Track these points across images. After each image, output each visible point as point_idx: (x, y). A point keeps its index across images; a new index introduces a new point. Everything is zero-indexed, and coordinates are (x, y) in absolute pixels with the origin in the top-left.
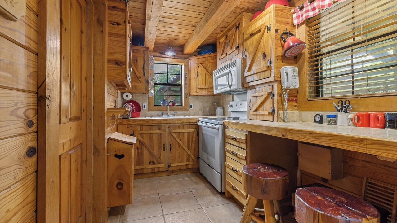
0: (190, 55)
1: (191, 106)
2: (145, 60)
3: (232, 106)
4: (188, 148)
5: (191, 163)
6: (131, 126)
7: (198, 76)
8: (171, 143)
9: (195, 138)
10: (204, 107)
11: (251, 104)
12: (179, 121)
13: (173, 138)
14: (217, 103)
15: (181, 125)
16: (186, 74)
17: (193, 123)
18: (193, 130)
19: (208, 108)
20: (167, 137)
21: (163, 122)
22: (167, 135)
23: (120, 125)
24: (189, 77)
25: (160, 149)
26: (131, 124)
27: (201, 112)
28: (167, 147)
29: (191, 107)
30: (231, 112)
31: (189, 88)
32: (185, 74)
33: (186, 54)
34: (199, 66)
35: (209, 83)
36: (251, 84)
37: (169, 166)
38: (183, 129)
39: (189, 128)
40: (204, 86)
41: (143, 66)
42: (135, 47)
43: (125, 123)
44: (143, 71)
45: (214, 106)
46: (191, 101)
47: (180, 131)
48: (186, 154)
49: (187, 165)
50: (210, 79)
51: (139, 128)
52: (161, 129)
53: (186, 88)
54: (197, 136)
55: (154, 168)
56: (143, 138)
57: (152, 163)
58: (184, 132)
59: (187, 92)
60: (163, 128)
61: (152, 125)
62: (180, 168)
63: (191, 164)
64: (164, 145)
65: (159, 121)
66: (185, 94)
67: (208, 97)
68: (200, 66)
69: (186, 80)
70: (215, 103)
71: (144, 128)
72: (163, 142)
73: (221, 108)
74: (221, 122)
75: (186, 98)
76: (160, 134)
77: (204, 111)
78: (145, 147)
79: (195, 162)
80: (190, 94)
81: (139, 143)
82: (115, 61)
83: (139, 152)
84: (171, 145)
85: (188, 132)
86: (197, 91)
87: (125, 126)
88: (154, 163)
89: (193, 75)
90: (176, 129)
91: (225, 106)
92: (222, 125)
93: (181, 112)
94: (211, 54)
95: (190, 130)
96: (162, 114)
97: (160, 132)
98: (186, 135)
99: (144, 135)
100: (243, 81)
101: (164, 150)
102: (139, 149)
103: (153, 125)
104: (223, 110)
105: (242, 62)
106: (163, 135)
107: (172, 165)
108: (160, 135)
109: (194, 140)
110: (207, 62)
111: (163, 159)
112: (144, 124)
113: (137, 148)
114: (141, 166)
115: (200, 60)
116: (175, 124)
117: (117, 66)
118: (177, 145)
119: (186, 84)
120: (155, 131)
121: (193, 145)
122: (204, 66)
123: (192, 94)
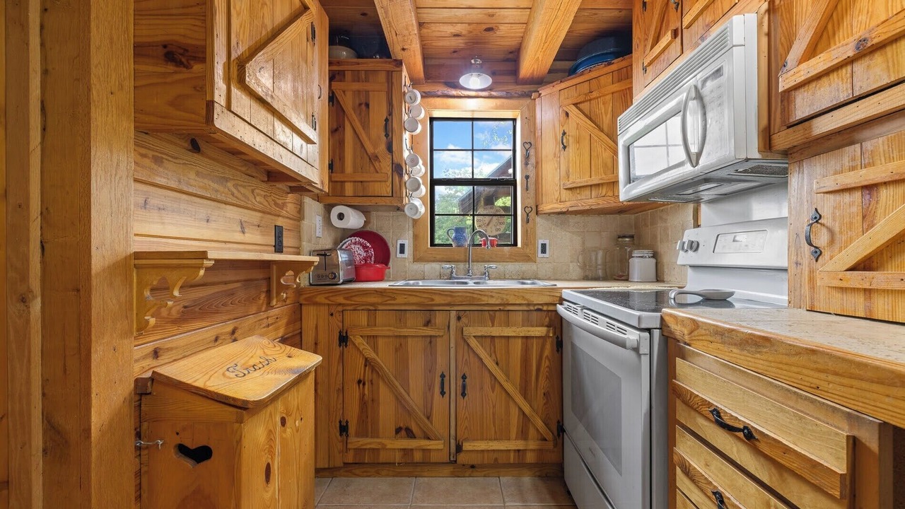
0: (538, 82)
1: (544, 246)
2: (390, 104)
3: (694, 246)
4: (525, 392)
5: (532, 445)
6: (340, 308)
7: (565, 147)
8: (466, 370)
9: (547, 356)
10: (584, 251)
11: (824, 231)
12: (492, 297)
13: (471, 355)
14: (632, 237)
15: (500, 310)
16: (527, 146)
17: (540, 307)
18: (540, 331)
19: (600, 254)
20: (453, 351)
21: (438, 300)
22: (452, 345)
23: (308, 304)
24: (536, 153)
25: (430, 387)
26: (340, 304)
27: (575, 269)
28: (453, 385)
29: (544, 251)
30: (690, 271)
31: (537, 190)
32: (524, 144)
33: (526, 82)
34: (567, 114)
35: (605, 165)
36: (824, 125)
37: (459, 448)
38: (508, 324)
39: (527, 323)
40: (585, 180)
41: (387, 120)
42: (362, 63)
43: (321, 299)
44: (387, 135)
45: (622, 247)
46: (544, 232)
47: (496, 331)
48: (514, 412)
49: (519, 451)
50: (607, 154)
51: (363, 318)
52: (433, 321)
53: (527, 189)
54: (558, 351)
55: (412, 450)
56: (375, 349)
57: (403, 433)
58: (508, 337)
59: (531, 202)
60: (439, 319)
61: (403, 308)
62: (496, 459)
63: (532, 450)
64: (443, 376)
65: (425, 295)
66: (524, 208)
67: (602, 219)
68: (573, 111)
69: (526, 164)
70: (625, 237)
71: (380, 317)
72: (440, 366)
73: (646, 253)
74: (651, 319)
75: (528, 221)
76: (428, 340)
77: (585, 265)
78: (383, 380)
79: (550, 445)
80: (541, 208)
81: (366, 366)
82: (165, 46)
83: (364, 395)
84: (464, 377)
85: (523, 337)
86: (563, 199)
87: (324, 311)
88: (410, 434)
89: (548, 146)
90: (483, 324)
91: (662, 248)
92: (657, 333)
93: (511, 267)
94: (610, 64)
95: (530, 329)
96: (452, 272)
97: (429, 331)
98: (517, 347)
99: (381, 342)
100: (765, 122)
101: (443, 393)
102: (364, 384)
103: (407, 308)
104: (653, 261)
105: (765, 28)
106: (440, 344)
107: (467, 446)
108: (431, 342)
109: (545, 363)
110: (595, 94)
111: (438, 424)
112: (382, 304)
113: (359, 382)
114: (369, 440)
115: (573, 92)
116: (479, 308)
117: (171, 68)
118: (487, 379)
119: (527, 177)
120: (414, 327)
121: (543, 382)
122: (587, 112)
123: (547, 207)
